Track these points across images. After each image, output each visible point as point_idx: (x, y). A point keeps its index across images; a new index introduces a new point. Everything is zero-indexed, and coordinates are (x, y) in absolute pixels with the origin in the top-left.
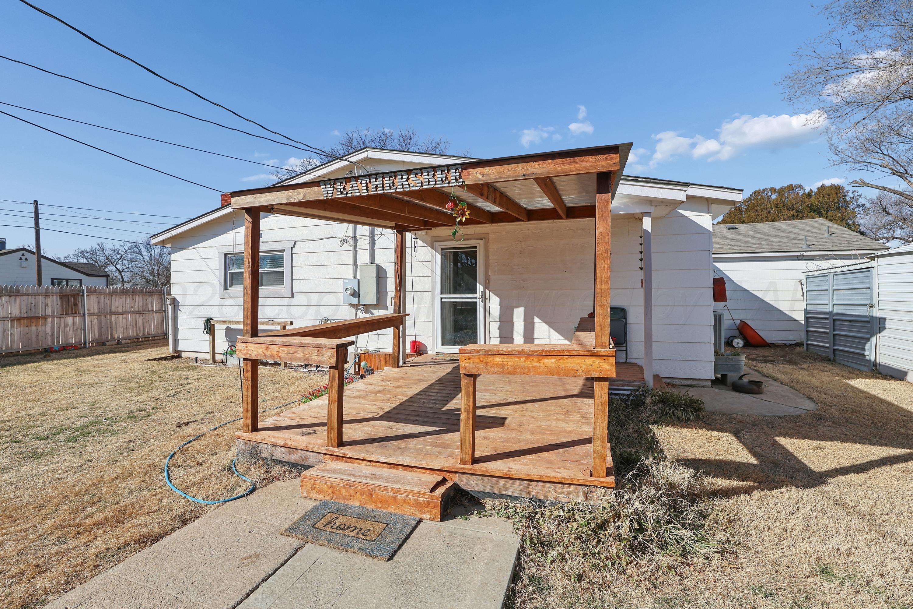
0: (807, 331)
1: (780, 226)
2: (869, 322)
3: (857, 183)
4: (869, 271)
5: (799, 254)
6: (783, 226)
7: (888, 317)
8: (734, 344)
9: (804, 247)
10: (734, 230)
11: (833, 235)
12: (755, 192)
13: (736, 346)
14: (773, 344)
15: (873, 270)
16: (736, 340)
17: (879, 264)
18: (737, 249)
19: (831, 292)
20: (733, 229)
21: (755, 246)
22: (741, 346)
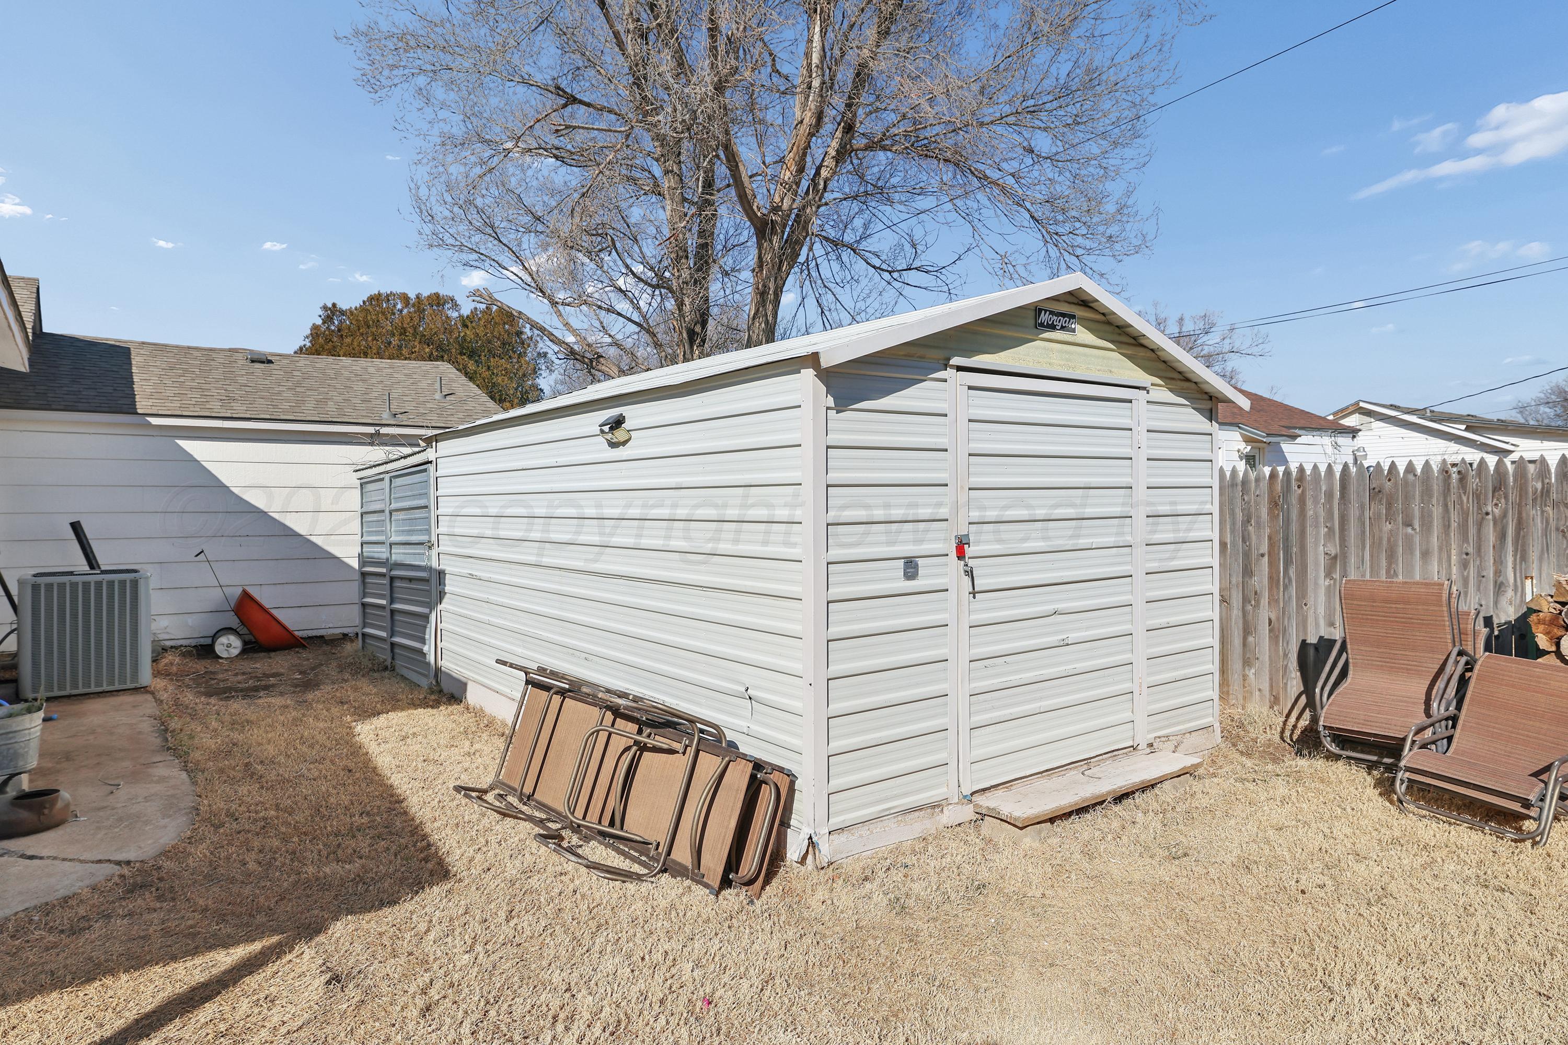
0: (364, 605)
1: (365, 369)
2: (428, 581)
3: (480, 296)
4: (425, 470)
5: (371, 430)
6: (371, 370)
7: (448, 569)
8: (219, 649)
9: (386, 417)
10: (262, 366)
11: (448, 398)
12: (371, 298)
13: (225, 655)
14: (322, 637)
15: (431, 468)
16: (223, 640)
17: (438, 455)
18: (239, 409)
19: (387, 512)
20: (263, 362)
21: (286, 405)
22: (235, 652)
